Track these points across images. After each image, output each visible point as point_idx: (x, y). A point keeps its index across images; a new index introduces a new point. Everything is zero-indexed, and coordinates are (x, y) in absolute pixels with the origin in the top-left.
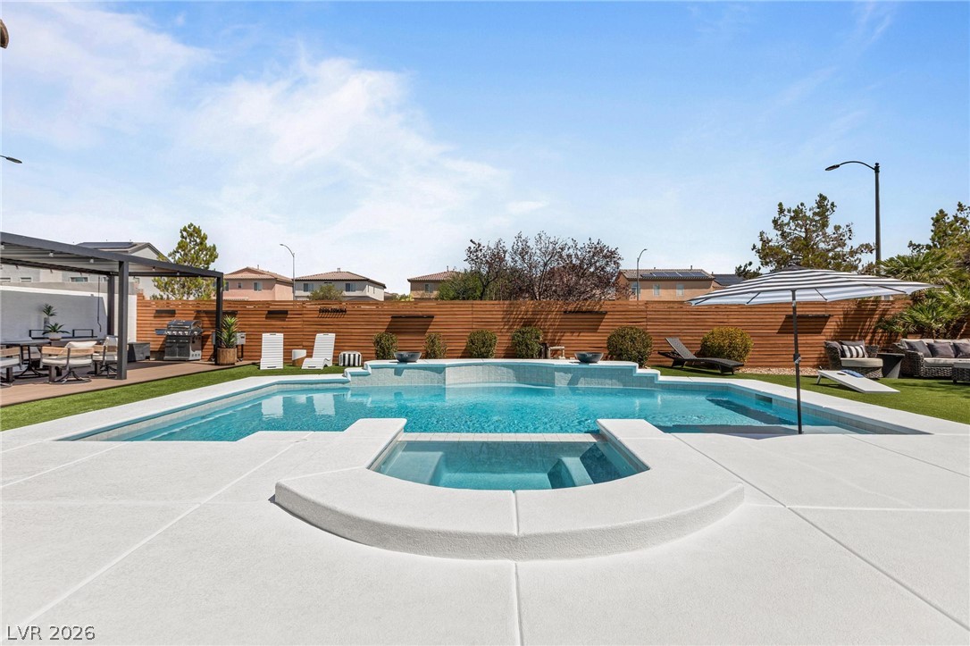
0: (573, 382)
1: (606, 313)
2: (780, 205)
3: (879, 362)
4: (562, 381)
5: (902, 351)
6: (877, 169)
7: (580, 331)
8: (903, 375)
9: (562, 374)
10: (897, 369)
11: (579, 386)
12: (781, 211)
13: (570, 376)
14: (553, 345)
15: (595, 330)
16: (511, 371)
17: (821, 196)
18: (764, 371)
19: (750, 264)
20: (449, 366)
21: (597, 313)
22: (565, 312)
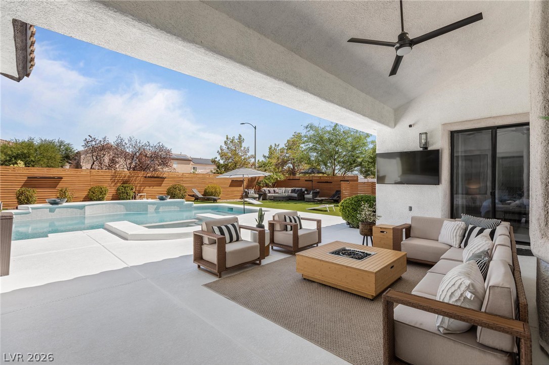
0: (157, 209)
1: (165, 178)
2: (227, 136)
3: (257, 196)
4: (151, 209)
5: (263, 192)
6: (255, 128)
7: (153, 186)
8: (263, 200)
9: (151, 206)
10: (261, 198)
11: (160, 210)
12: (227, 138)
13: (155, 206)
14: (139, 192)
15: (160, 185)
16: (122, 206)
17: (240, 135)
18: (232, 200)
19: (216, 158)
20: (87, 205)
21: (161, 178)
22: (145, 177)
